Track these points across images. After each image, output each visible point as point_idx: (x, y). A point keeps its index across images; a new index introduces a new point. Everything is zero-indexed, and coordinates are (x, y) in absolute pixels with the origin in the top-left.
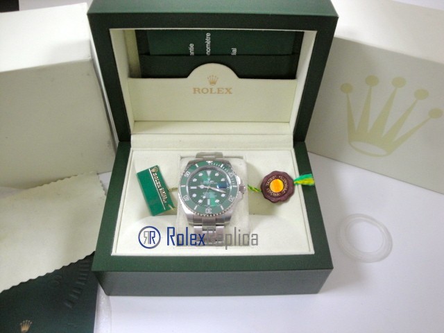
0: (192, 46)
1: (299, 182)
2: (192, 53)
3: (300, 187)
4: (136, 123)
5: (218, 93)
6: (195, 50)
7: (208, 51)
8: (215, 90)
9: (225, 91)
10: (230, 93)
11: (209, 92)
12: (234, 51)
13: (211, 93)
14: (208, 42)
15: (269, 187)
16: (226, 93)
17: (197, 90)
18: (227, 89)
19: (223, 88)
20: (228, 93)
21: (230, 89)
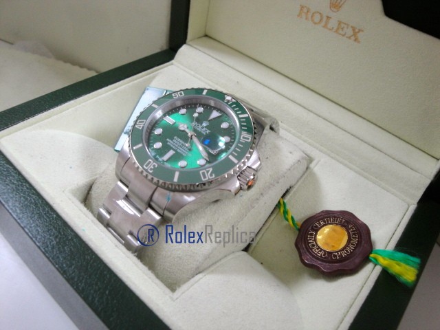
1: (381, 260)
3: (378, 269)
4: (205, 39)
5: (336, 31)
8: (333, 23)
9: (349, 32)
10: (355, 40)
11: (323, 24)
13: (325, 26)
15: (316, 230)
16: (350, 38)
17: (305, 10)
18: (354, 29)
19: (348, 25)
20: (353, 38)
21: (360, 31)
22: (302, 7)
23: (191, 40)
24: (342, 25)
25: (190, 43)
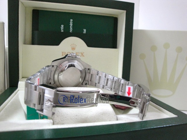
0: (62, 26)
2: (62, 31)
4: (23, 78)
6: (64, 29)
7: (71, 31)
9: (80, 54)
10: (83, 56)
12: (85, 31)
14: (71, 24)
16: (81, 56)
17: (64, 53)
18: (81, 53)
19: (79, 53)
20: (82, 56)
21: (83, 53)
22: (63, 52)
23: (21, 79)
24: (77, 53)
25: (21, 80)
